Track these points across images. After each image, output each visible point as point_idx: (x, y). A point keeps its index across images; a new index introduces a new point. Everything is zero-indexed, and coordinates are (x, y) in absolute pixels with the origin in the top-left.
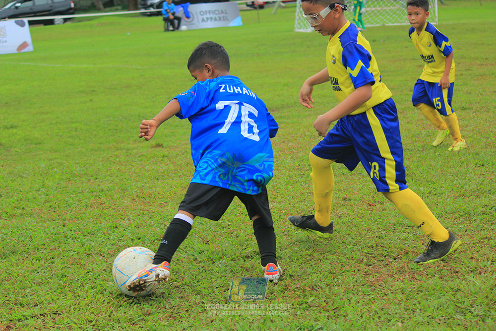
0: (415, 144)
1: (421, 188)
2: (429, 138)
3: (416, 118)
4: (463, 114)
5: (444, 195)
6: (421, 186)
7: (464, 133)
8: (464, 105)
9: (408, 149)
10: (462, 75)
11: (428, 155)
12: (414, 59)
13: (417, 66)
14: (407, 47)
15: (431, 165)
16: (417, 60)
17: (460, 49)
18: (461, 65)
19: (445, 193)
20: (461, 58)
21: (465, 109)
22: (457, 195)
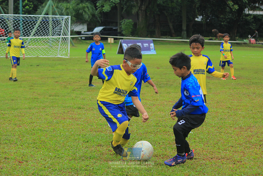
0: (49, 127)
1: (51, 154)
2: (58, 124)
3: (51, 113)
4: (78, 111)
5: (63, 158)
6: (50, 153)
7: (78, 122)
8: (79, 106)
9: (45, 131)
10: (80, 88)
11: (56, 134)
12: (53, 78)
13: (55, 82)
14: (50, 70)
15: (57, 140)
16: (55, 78)
17: (80, 73)
18: (80, 82)
19: (64, 157)
20: (81, 78)
21: (80, 108)
22: (71, 159)
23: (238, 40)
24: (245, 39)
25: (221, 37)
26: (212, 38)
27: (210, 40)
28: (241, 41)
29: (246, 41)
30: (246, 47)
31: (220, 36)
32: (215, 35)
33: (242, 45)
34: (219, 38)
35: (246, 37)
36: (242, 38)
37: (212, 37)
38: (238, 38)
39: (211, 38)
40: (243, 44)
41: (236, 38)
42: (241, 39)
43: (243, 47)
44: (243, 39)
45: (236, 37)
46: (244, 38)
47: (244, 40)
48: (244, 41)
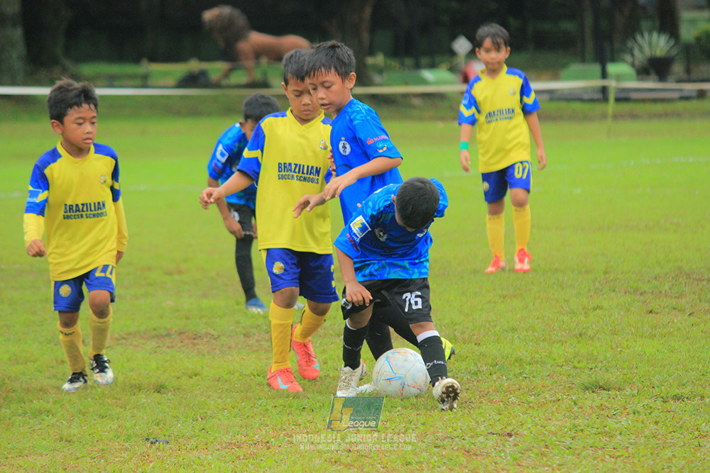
23: (380, 71)
24: (432, 66)
25: (264, 61)
26: (205, 66)
27: (191, 80)
28: (406, 83)
29: (438, 83)
30: (443, 119)
31: (259, 53)
32: (222, 44)
33: (413, 107)
34: (250, 63)
35: (439, 53)
36: (409, 61)
37: (203, 58)
38: (379, 59)
39: (194, 65)
40: (416, 101)
41: (370, 61)
42: (403, 64)
43: (421, 119)
44: (418, 66)
45: (371, 53)
46: (424, 60)
47: (428, 74)
48: (425, 82)
